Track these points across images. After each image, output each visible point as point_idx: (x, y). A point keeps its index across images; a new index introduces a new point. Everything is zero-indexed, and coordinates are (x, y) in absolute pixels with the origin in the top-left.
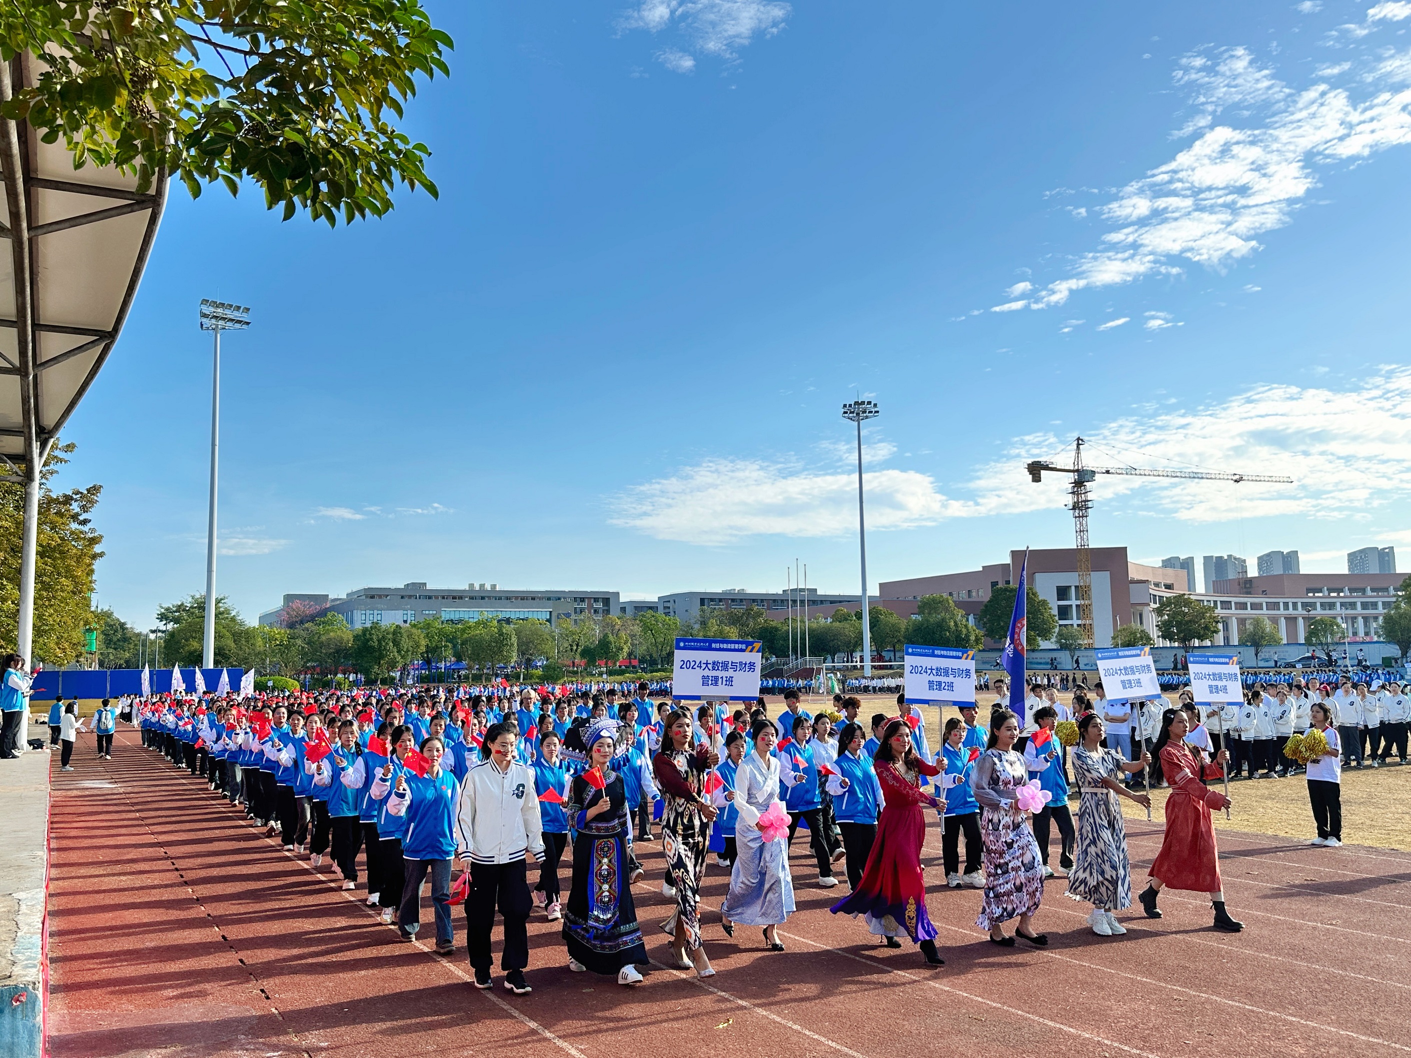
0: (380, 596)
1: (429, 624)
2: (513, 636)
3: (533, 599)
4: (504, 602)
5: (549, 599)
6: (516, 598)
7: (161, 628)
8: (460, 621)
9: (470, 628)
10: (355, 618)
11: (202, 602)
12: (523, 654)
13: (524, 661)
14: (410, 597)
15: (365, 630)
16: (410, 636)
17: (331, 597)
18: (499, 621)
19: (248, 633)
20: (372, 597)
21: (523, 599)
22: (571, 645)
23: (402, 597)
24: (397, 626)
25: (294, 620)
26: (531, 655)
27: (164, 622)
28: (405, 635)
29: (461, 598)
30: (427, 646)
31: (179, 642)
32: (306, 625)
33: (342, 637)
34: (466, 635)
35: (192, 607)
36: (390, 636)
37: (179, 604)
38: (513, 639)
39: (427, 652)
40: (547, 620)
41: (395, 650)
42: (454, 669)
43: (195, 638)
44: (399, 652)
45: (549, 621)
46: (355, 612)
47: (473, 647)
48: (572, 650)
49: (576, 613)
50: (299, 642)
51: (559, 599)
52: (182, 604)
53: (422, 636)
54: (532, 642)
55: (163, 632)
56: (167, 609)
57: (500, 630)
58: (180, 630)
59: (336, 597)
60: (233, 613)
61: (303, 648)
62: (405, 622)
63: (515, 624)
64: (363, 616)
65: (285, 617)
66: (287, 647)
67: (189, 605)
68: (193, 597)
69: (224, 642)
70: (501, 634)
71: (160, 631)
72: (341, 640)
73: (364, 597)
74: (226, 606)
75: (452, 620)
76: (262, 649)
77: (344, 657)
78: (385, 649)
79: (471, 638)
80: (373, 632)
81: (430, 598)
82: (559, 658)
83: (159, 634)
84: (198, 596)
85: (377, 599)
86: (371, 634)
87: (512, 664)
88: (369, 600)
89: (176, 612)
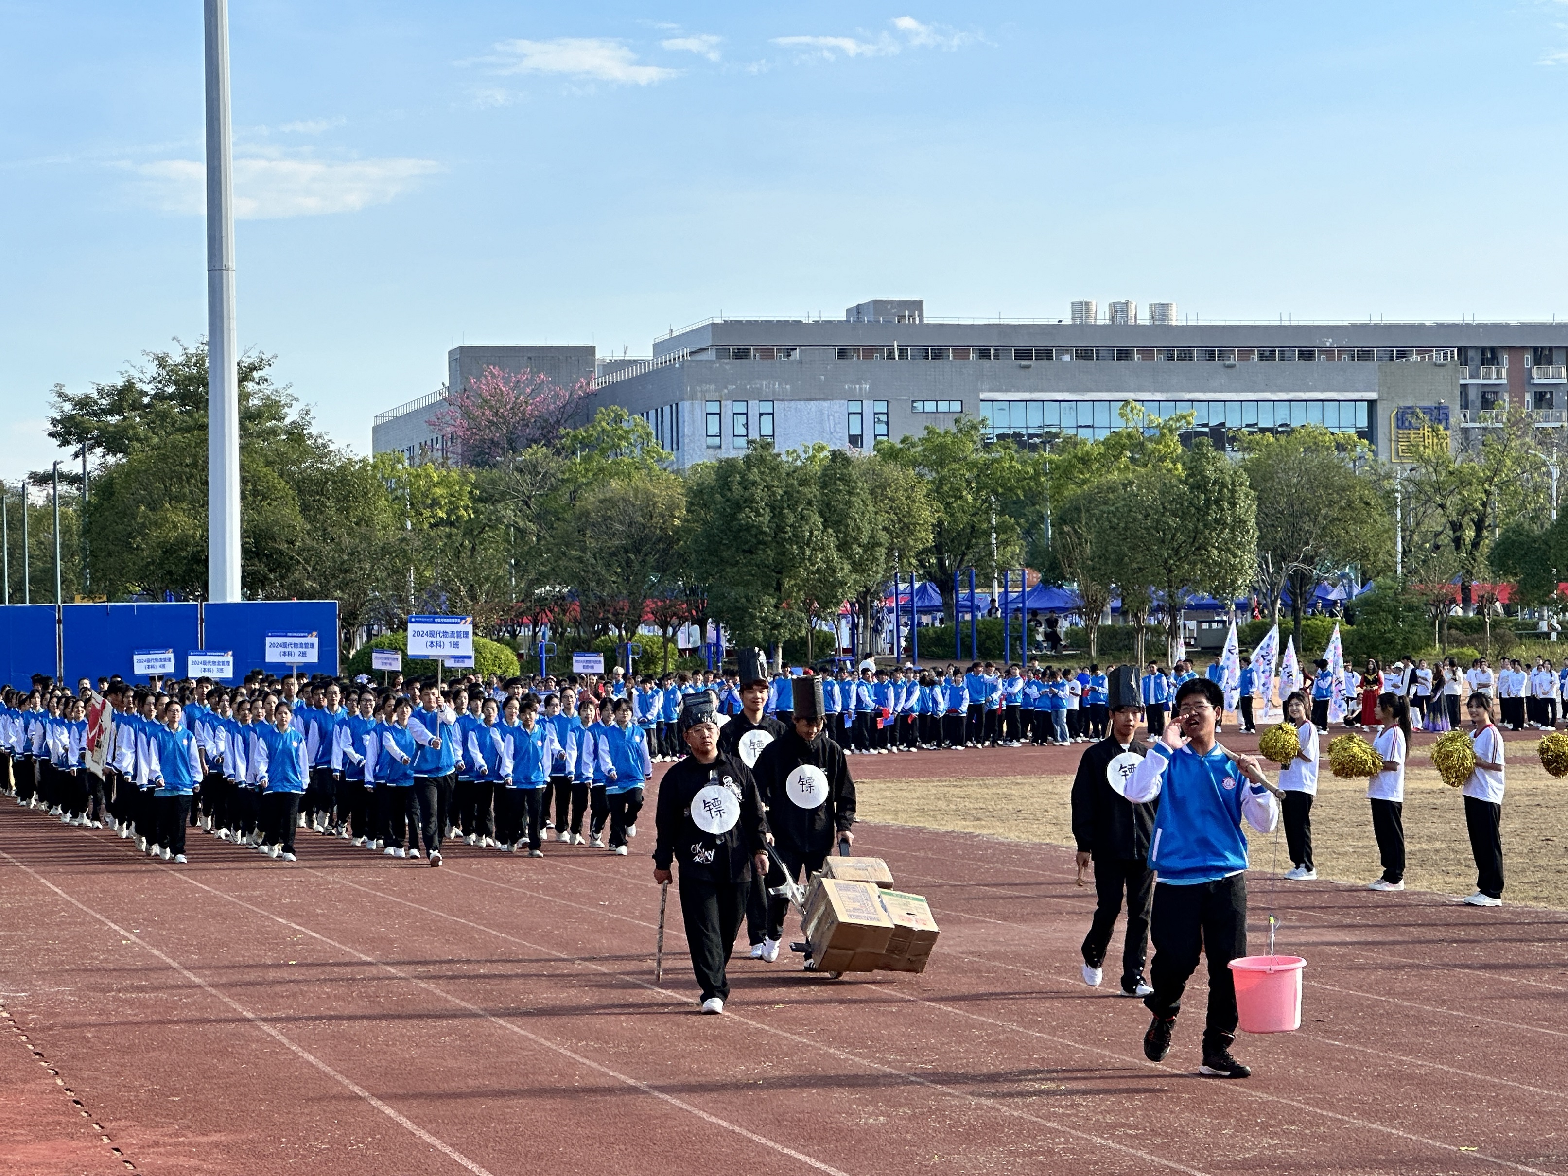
0: (766, 351)
1: (942, 447)
2: (1241, 491)
3: (1307, 355)
4: (1198, 364)
5: (1365, 355)
6: (1245, 353)
7: (64, 468)
8: (1049, 438)
9: (1085, 460)
10: (686, 429)
11: (190, 379)
12: (1281, 557)
13: (1283, 581)
14: (869, 351)
15: (726, 469)
16: (879, 491)
17: (603, 354)
18: (1186, 438)
19: (344, 481)
20: (741, 353)
21: (1267, 355)
22: (1456, 527)
23: (843, 353)
24: (835, 454)
25: (487, 434)
26: (1309, 560)
27: (74, 447)
28: (863, 487)
29: (1046, 354)
30: (939, 529)
31: (127, 514)
32: (526, 455)
33: (649, 497)
34: (1071, 491)
35: (160, 396)
36: (813, 491)
37: (120, 383)
38: (1242, 503)
39: (938, 549)
40: (1361, 434)
41: (831, 542)
42: (1034, 612)
43: (179, 499)
44: (843, 547)
45: (1368, 434)
46: (685, 406)
47: (1101, 533)
48: (1458, 542)
49: (1465, 406)
50: (508, 512)
51: (1402, 354)
52: (129, 386)
53: (920, 494)
54: (1312, 514)
55: (73, 480)
56: (83, 403)
57: (1194, 470)
58: (127, 474)
59: (619, 356)
60: (292, 416)
61: (522, 532)
62: (856, 440)
63: (1249, 449)
64: (714, 421)
65: (455, 423)
66: (473, 530)
67: (149, 389)
68: (162, 362)
69: (269, 513)
70: (1199, 483)
71: (63, 477)
72: (648, 507)
73: (711, 355)
74: (267, 389)
75: (1017, 436)
76: (393, 535)
77: (662, 568)
78: (796, 538)
79: (1090, 498)
80: (754, 475)
81: (938, 354)
82: (1410, 572)
83: (63, 488)
84: (176, 357)
85: (755, 360)
86: (746, 484)
87: (1241, 595)
88: (730, 366)
89: (110, 412)
